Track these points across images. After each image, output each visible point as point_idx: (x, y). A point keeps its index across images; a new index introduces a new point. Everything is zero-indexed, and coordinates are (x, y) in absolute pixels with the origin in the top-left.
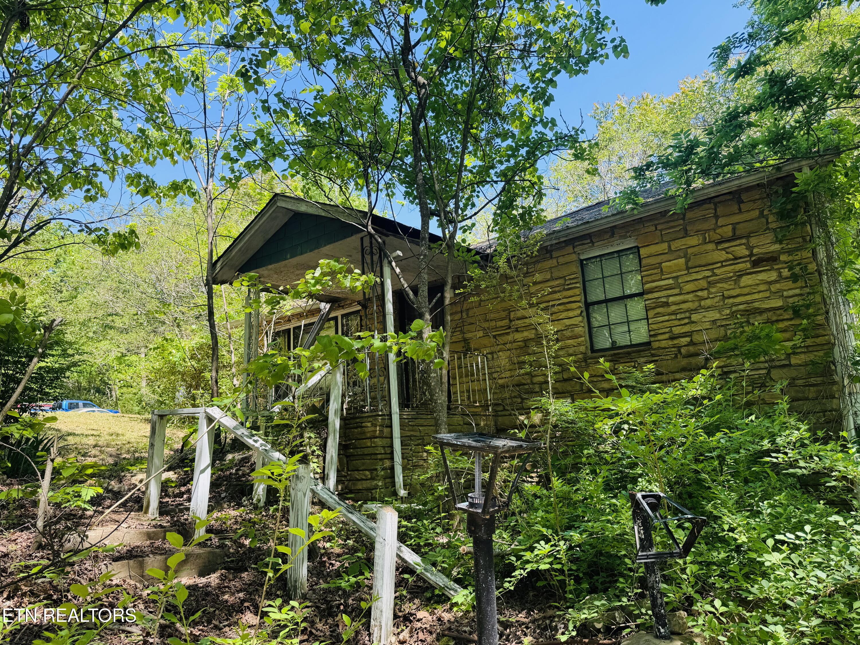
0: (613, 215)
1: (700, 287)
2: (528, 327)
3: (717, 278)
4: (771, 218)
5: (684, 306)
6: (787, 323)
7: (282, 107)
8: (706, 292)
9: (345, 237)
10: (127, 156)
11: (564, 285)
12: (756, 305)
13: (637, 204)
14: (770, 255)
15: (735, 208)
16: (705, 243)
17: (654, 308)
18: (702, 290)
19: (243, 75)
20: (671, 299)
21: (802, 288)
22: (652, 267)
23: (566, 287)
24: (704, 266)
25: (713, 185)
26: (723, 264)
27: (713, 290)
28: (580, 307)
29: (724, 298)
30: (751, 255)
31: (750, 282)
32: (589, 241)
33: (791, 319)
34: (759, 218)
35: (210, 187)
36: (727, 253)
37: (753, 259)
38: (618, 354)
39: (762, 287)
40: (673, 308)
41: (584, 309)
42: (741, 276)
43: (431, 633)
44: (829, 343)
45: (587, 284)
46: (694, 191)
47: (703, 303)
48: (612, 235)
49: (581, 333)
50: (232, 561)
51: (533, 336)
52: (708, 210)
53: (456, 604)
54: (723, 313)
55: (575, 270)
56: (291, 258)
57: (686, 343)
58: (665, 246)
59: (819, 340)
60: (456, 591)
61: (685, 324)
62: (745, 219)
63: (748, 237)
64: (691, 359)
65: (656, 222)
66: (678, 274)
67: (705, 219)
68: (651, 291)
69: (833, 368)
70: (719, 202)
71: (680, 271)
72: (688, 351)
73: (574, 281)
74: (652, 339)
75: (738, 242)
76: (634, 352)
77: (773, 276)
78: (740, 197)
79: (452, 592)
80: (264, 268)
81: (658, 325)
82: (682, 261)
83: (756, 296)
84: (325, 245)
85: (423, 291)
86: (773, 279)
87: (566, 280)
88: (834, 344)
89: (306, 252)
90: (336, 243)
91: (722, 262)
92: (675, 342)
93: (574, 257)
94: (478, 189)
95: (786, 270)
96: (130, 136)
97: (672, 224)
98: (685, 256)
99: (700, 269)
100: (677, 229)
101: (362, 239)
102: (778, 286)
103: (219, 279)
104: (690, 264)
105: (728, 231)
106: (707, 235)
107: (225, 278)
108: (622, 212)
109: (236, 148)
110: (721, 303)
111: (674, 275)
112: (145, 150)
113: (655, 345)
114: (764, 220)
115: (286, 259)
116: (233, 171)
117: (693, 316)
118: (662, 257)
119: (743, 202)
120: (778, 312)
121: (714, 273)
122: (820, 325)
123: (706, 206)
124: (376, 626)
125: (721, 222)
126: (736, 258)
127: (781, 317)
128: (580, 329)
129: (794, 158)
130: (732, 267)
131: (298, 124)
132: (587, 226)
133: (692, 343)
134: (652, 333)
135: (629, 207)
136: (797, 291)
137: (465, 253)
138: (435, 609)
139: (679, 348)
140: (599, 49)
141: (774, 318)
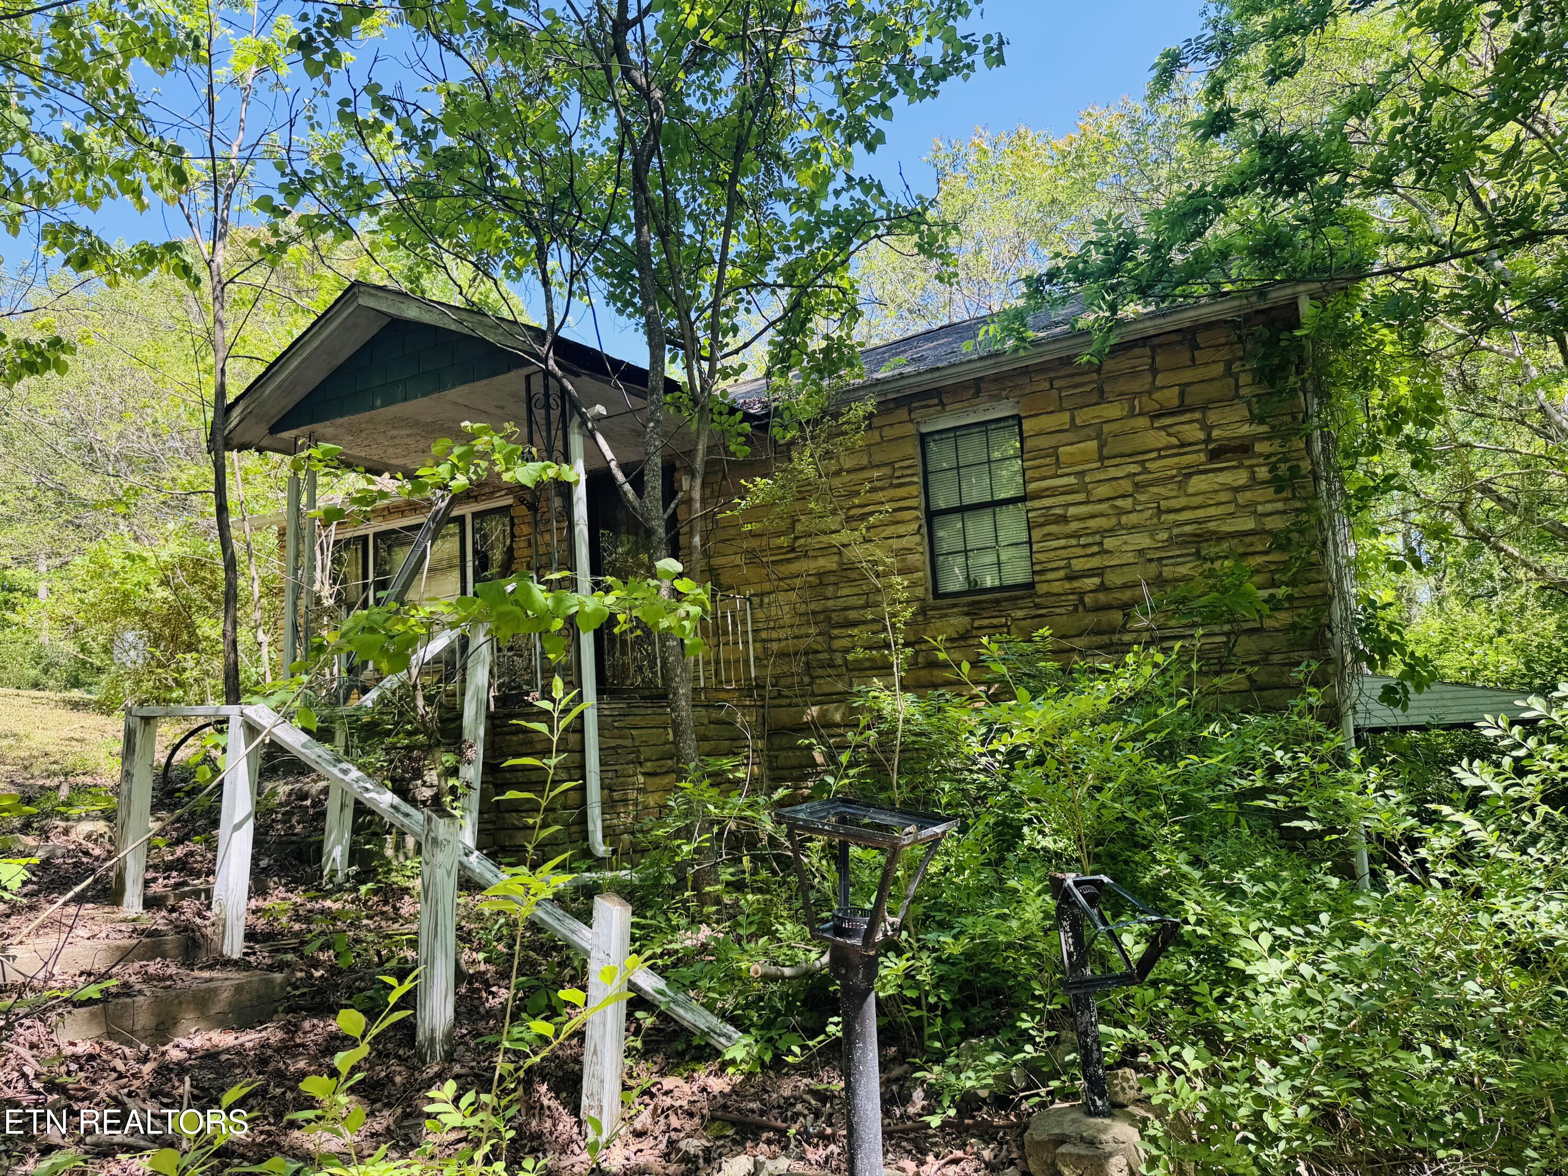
0: (981, 358)
1: (1121, 492)
2: (826, 550)
3: (1150, 476)
4: (1245, 379)
5: (1092, 523)
6: (1260, 559)
7: (378, 115)
8: (1130, 500)
9: (495, 374)
10: (41, 186)
11: (891, 477)
12: (1212, 526)
13: (1023, 339)
14: (1239, 442)
15: (1185, 357)
16: (1133, 416)
17: (1042, 525)
18: (1123, 496)
19: (304, 45)
20: (1072, 511)
21: (1286, 500)
22: (1041, 453)
23: (895, 482)
24: (1129, 455)
25: (1151, 316)
26: (1161, 453)
27: (1142, 498)
28: (918, 518)
29: (1160, 511)
30: (1208, 440)
31: (1204, 487)
32: (936, 401)
33: (1266, 553)
34: (1224, 376)
35: (219, 259)
36: (1169, 435)
37: (1211, 447)
38: (980, 602)
39: (1224, 497)
40: (1074, 526)
41: (923, 522)
42: (1189, 475)
43: (691, 1115)
44: (1325, 594)
45: (930, 477)
46: (1121, 323)
47: (1124, 519)
48: (977, 394)
49: (919, 564)
50: (304, 994)
51: (834, 566)
52: (1141, 359)
53: (733, 1062)
54: (1159, 537)
55: (911, 451)
56: (384, 405)
57: (1093, 587)
58: (1065, 417)
59: (1309, 590)
60: (729, 1038)
61: (1093, 555)
62: (1201, 378)
63: (1204, 409)
64: (1100, 613)
65: (1052, 375)
66: (1086, 467)
67: (1134, 374)
68: (1038, 496)
69: (1329, 636)
70: (1160, 346)
71: (1088, 462)
72: (1097, 601)
73: (909, 472)
74: (1037, 578)
75: (1187, 417)
76: (1006, 599)
77: (1242, 478)
78: (1194, 338)
79: (722, 1040)
80: (327, 423)
81: (1047, 555)
82: (1093, 445)
83: (1212, 511)
84: (454, 386)
85: (654, 488)
86: (1240, 482)
87: (894, 470)
88: (1332, 598)
89: (416, 397)
90: (477, 384)
91: (1159, 450)
92: (1076, 584)
93: (910, 429)
94: (749, 298)
95: (1264, 469)
96: (47, 146)
97: (1078, 379)
98: (1099, 436)
99: (1123, 460)
100: (1087, 388)
101: (528, 378)
102: (1248, 495)
103: (237, 439)
104: (1106, 452)
105: (1171, 397)
106: (1136, 402)
107: (247, 439)
108: (997, 354)
109: (282, 187)
110: (1155, 521)
111: (1079, 468)
112: (79, 176)
113: (1042, 588)
114: (1231, 381)
115: (373, 408)
116: (276, 232)
117: (1106, 541)
118: (1060, 436)
119: (1199, 348)
120: (1248, 540)
121: (1145, 468)
122: (1313, 564)
123: (1137, 351)
124: (591, 1107)
125: (1160, 380)
126: (1183, 445)
127: (1252, 549)
128: (917, 556)
129: (1289, 280)
130: (1176, 459)
131: (408, 150)
132: (936, 374)
133: (1102, 588)
134: (1037, 568)
135: (1010, 343)
136: (1280, 506)
137: (725, 417)
138: (694, 1071)
139: (1082, 594)
140: (964, 54)
141: (1241, 550)
